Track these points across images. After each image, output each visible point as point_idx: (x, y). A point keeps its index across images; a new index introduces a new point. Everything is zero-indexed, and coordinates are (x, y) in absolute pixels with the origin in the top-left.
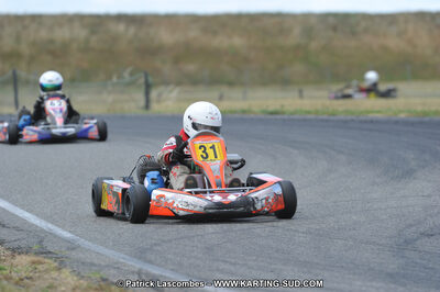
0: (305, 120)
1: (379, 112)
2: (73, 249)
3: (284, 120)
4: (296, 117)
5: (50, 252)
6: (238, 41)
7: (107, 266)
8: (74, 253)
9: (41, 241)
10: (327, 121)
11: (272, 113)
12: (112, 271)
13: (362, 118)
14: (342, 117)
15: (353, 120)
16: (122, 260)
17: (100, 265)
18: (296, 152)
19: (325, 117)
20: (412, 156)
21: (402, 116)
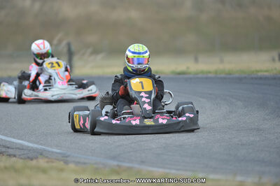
0: (207, 78)
1: (266, 71)
2: (67, 157)
3: (191, 79)
4: (200, 76)
6: (134, 14)
10: (225, 78)
11: (179, 74)
14: (237, 75)
15: (245, 78)
19: (223, 75)
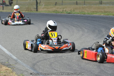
5: (10, 65)
7: (25, 71)
8: (16, 65)
9: (8, 60)
12: (26, 73)
13: (92, 16)
15: (89, 16)
16: (29, 69)
17: (23, 70)
18: (74, 28)
20: (104, 30)
21: (102, 15)
